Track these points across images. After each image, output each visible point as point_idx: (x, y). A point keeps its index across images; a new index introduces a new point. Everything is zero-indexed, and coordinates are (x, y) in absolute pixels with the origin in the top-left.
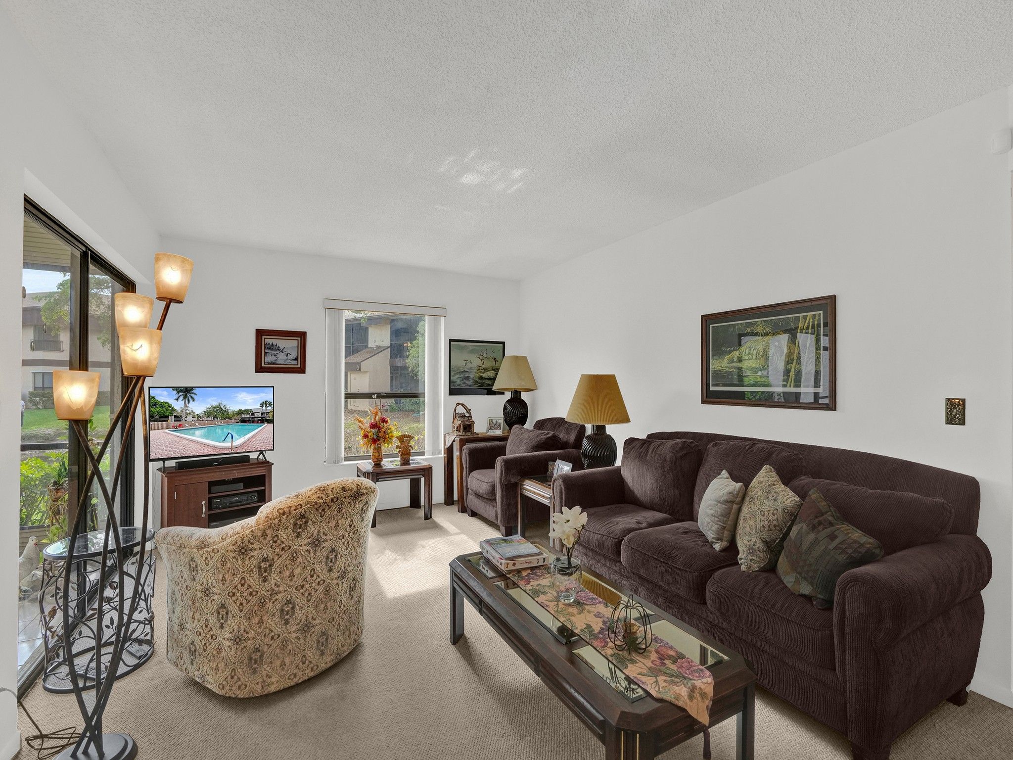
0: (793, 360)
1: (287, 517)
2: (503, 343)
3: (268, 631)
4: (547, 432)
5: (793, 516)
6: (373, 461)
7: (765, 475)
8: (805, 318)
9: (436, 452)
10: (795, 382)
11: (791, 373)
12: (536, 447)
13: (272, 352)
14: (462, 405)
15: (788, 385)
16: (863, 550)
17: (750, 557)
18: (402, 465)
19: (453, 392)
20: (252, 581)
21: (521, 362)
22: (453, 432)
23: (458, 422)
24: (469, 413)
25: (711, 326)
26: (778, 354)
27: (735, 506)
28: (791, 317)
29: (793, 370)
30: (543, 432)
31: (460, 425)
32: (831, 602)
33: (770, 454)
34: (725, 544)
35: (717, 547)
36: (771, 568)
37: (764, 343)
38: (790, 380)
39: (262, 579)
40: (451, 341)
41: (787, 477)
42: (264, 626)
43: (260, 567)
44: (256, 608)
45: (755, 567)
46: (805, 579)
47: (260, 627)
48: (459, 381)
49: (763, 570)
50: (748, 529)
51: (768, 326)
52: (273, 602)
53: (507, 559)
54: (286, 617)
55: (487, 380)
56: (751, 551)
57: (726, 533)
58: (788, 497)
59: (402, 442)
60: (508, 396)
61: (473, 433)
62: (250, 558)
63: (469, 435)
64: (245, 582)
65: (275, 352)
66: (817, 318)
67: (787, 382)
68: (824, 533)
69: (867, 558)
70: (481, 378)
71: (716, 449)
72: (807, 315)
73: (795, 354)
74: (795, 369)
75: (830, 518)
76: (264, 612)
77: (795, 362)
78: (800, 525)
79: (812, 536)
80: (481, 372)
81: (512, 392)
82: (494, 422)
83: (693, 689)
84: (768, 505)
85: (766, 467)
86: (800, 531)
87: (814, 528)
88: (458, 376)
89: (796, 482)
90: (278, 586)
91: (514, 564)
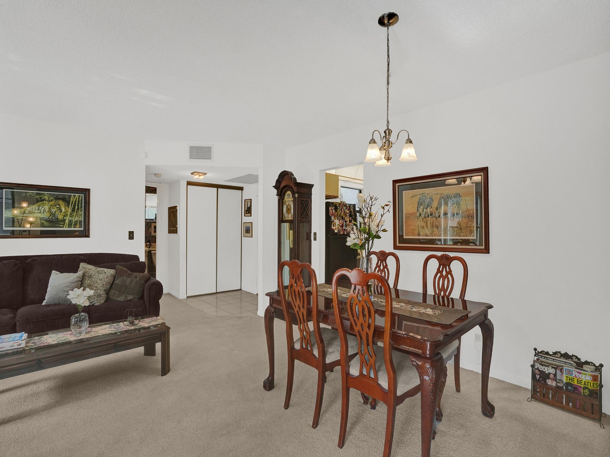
0: (68, 215)
8: (75, 196)
10: (68, 225)
11: (66, 221)
15: (65, 226)
26: (58, 211)
28: (66, 195)
29: (67, 220)
37: (49, 205)
38: (65, 224)
46: (129, 294)
51: (52, 197)
58: (110, 271)
66: (81, 197)
67: (64, 225)
72: (76, 195)
73: (69, 212)
74: (69, 219)
77: (68, 216)
85: (83, 264)
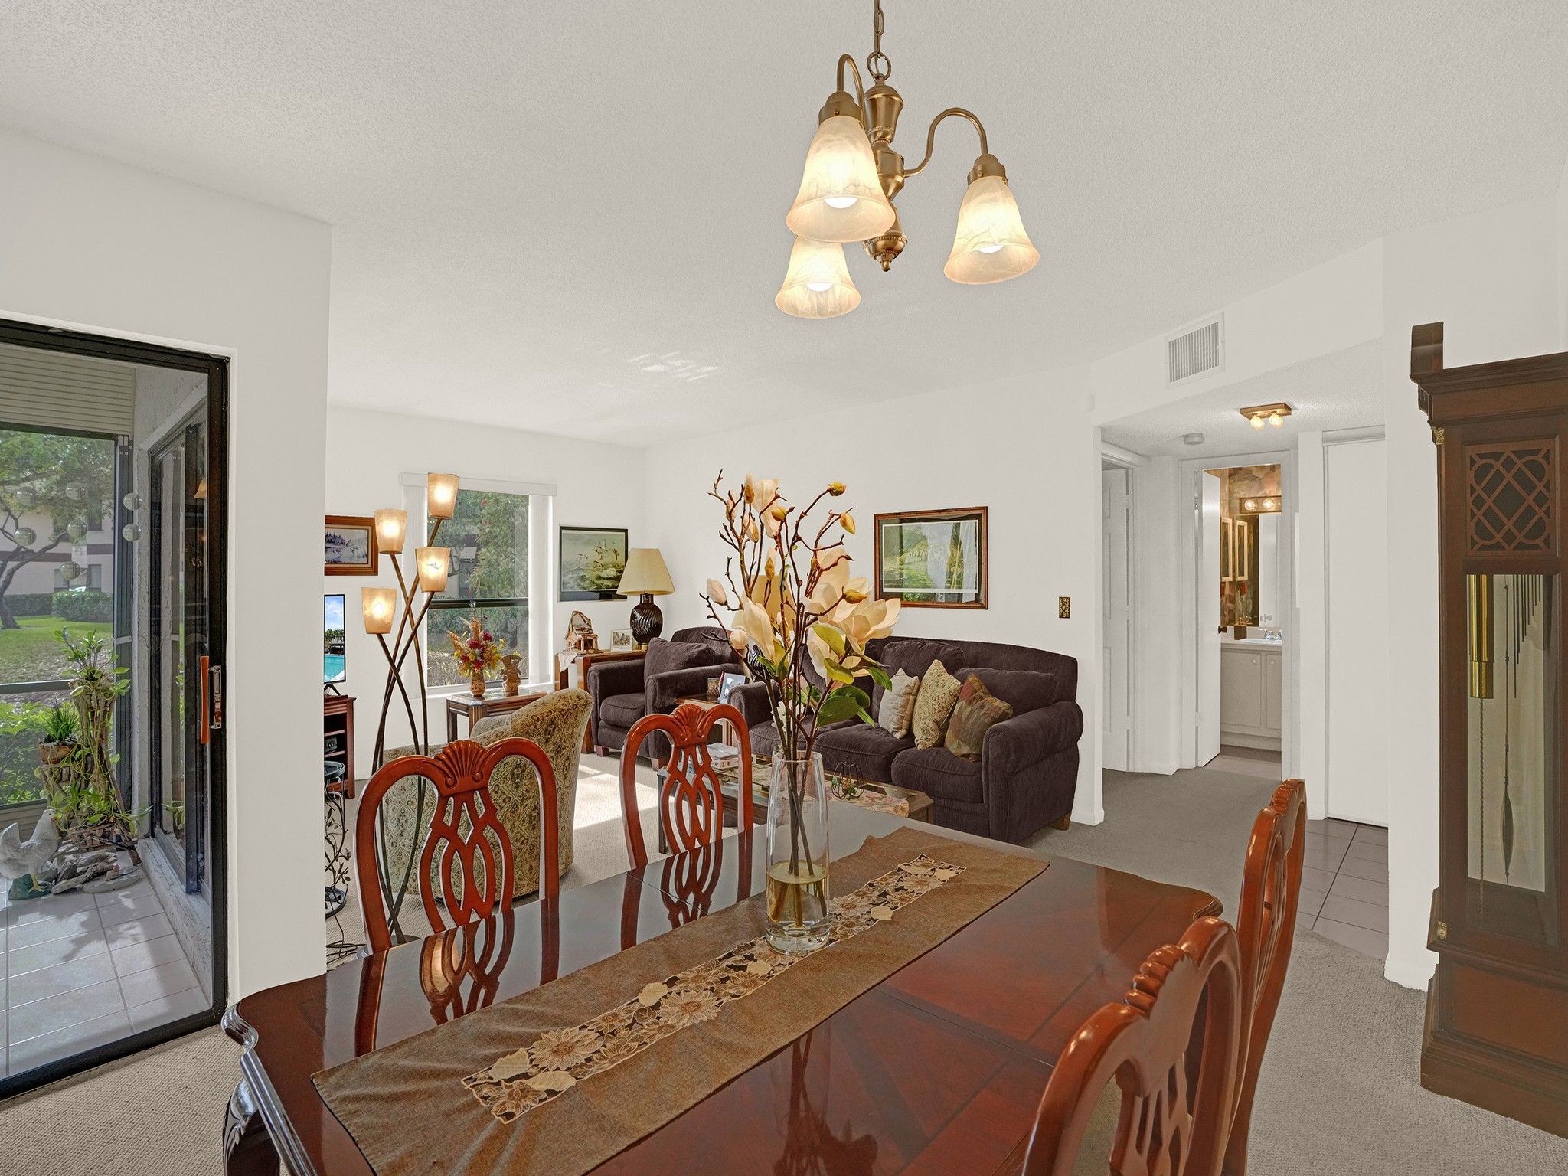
0: (955, 563)
1: (541, 722)
2: (626, 531)
3: (519, 835)
4: (698, 645)
5: (956, 697)
6: (474, 692)
7: (936, 667)
9: (544, 678)
10: (957, 583)
11: (953, 575)
12: (687, 663)
13: (335, 547)
14: (580, 613)
15: (951, 586)
16: (1000, 712)
17: (925, 737)
18: (508, 696)
19: (564, 597)
20: (505, 788)
21: (653, 556)
22: (568, 650)
23: (577, 636)
24: (589, 624)
25: (883, 526)
27: (912, 698)
29: (955, 573)
30: (693, 644)
31: (580, 641)
32: (980, 755)
33: (938, 651)
34: (904, 732)
35: (898, 736)
36: (941, 743)
38: (952, 582)
39: (514, 785)
40: (562, 528)
41: (951, 669)
42: (516, 831)
43: (513, 774)
44: (509, 814)
45: (929, 744)
46: (965, 742)
47: (513, 832)
48: (571, 582)
49: (935, 746)
50: (923, 714)
52: (524, 808)
53: (721, 759)
54: (534, 822)
55: (606, 581)
56: (926, 731)
57: (905, 723)
58: (952, 683)
59: (507, 665)
60: (635, 601)
61: (596, 651)
62: (504, 765)
63: (591, 654)
64: (499, 789)
65: (338, 547)
66: (974, 525)
67: (950, 584)
68: (977, 705)
69: (1003, 717)
70: (599, 578)
71: (892, 649)
74: (957, 571)
75: (981, 694)
76: (516, 817)
77: (957, 565)
78: (961, 703)
79: (969, 709)
80: (598, 570)
81: (641, 596)
82: (620, 635)
83: (896, 807)
84: (938, 692)
85: (936, 661)
86: (961, 707)
87: (970, 702)
88: (571, 575)
89: (959, 673)
90: (528, 792)
91: (729, 763)
